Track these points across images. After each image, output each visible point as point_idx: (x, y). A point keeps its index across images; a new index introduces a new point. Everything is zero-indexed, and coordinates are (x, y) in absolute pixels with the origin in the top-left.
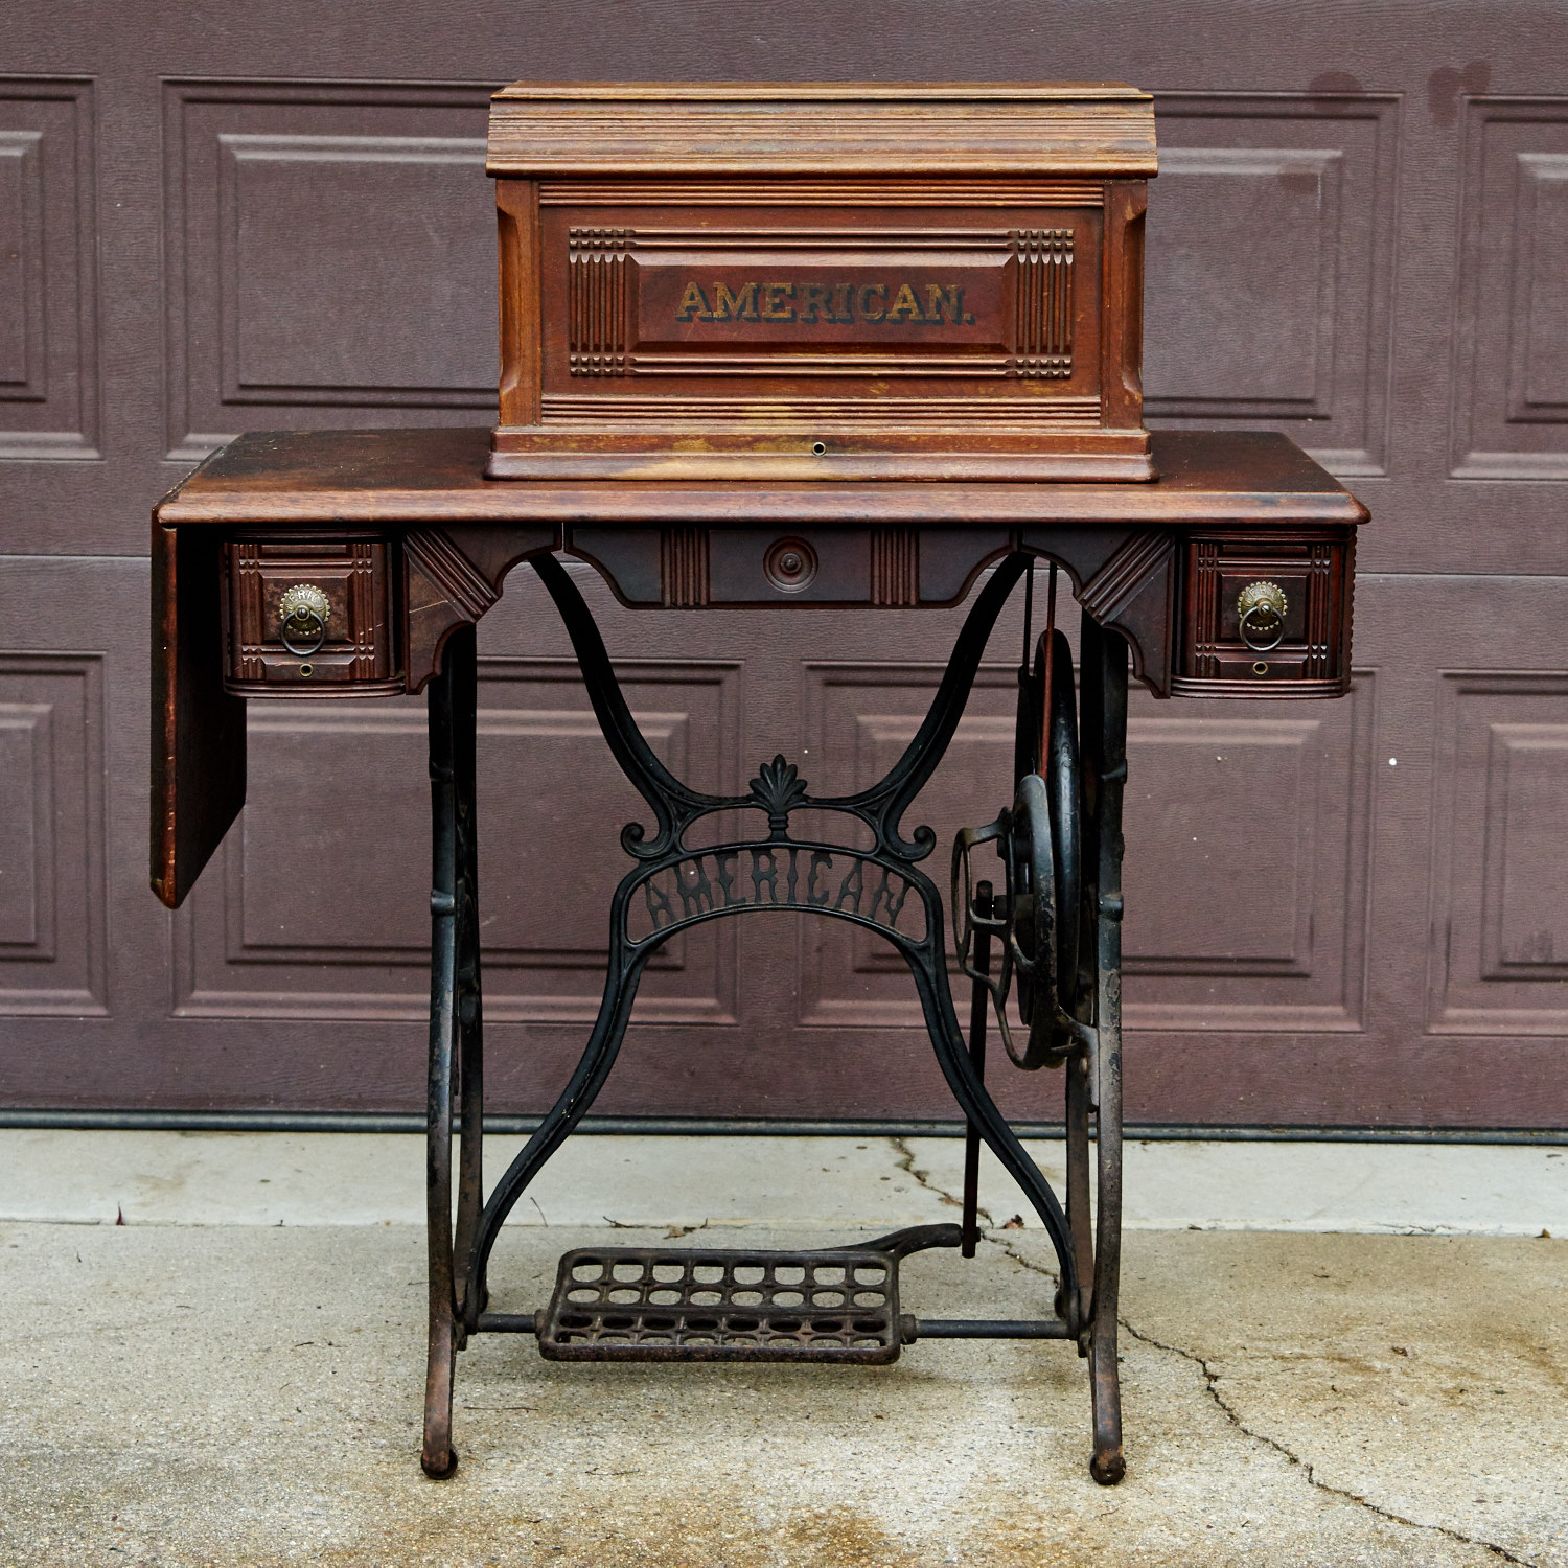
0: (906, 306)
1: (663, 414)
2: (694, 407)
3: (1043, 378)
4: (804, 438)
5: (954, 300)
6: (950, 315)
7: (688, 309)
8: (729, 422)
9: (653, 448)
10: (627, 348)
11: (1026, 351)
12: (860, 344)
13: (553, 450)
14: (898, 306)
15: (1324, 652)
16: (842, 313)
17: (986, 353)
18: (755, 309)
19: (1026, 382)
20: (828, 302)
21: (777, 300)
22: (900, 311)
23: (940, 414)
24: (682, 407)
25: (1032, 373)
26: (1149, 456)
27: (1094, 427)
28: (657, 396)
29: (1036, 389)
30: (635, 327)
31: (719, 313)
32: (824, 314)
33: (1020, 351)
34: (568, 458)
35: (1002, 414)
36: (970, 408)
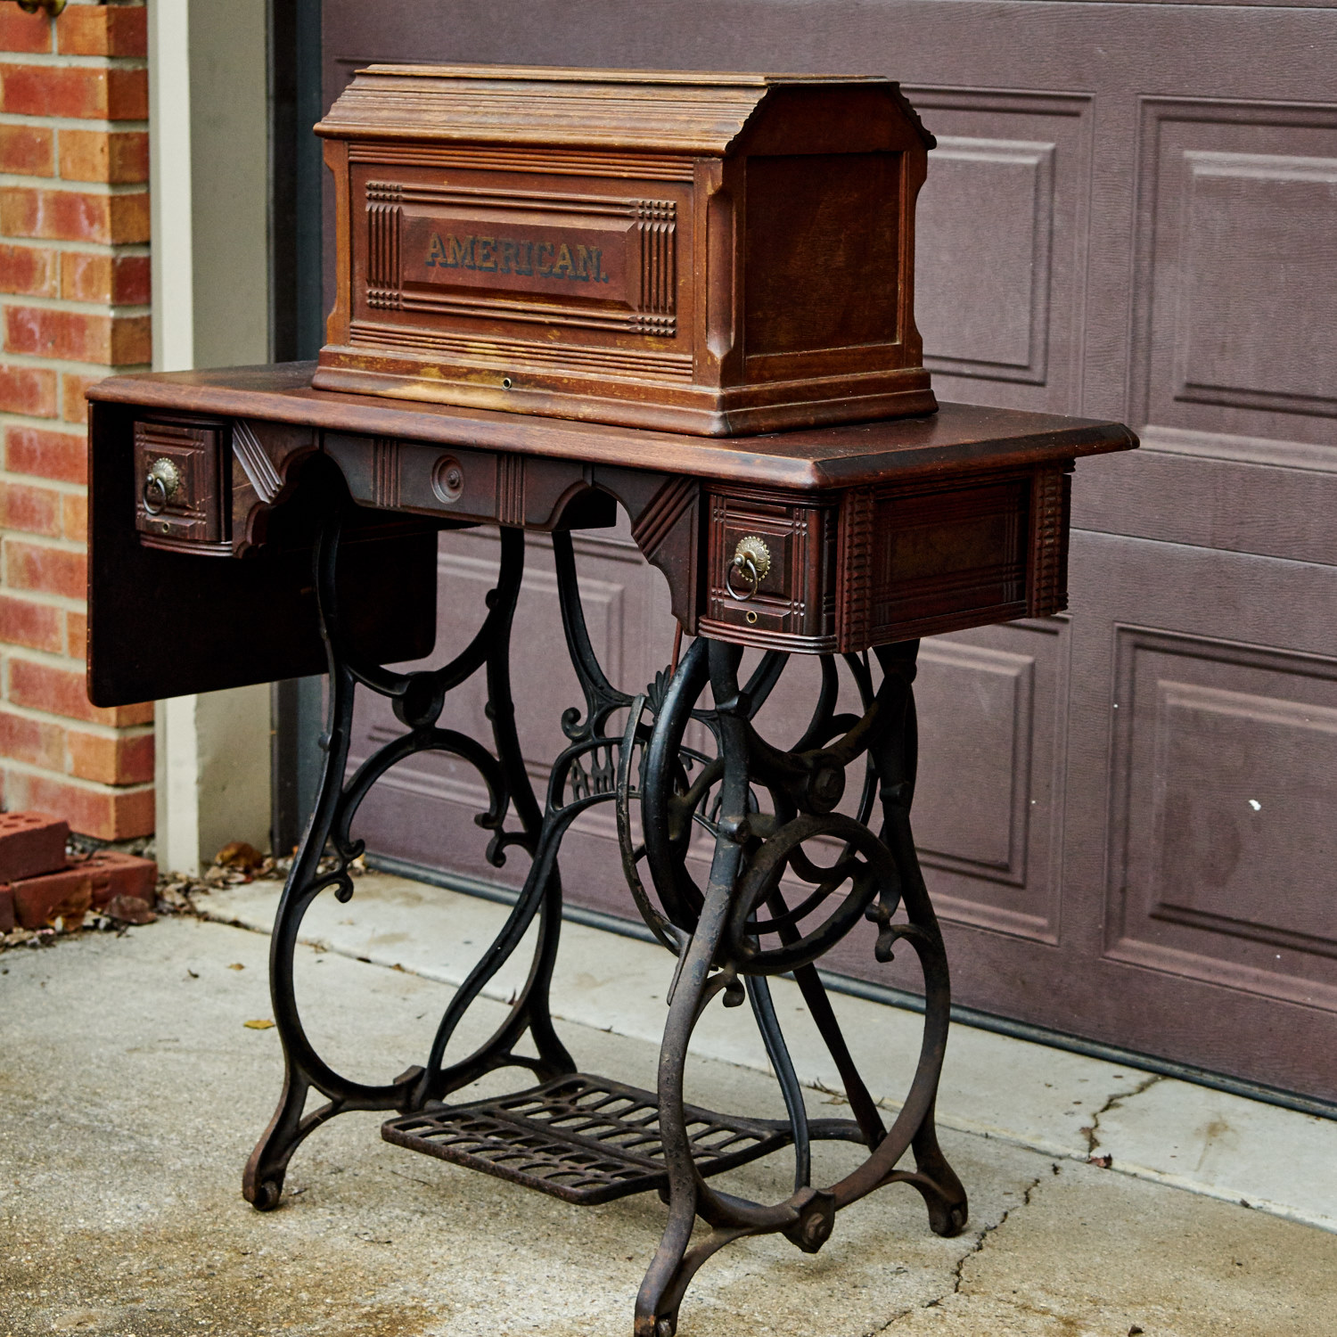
0: (565, 263)
1: (420, 344)
2: (439, 340)
3: (657, 335)
4: (497, 373)
5: (594, 260)
6: (592, 273)
7: (432, 255)
8: (459, 354)
9: (409, 372)
10: (399, 286)
11: (644, 309)
12: (538, 294)
13: (350, 368)
14: (560, 262)
15: (802, 610)
16: (525, 266)
17: (617, 309)
18: (472, 258)
19: (647, 338)
20: (517, 255)
21: (485, 252)
22: (561, 267)
23: (589, 361)
24: (431, 340)
25: (648, 329)
26: (720, 414)
27: (688, 383)
28: (418, 328)
29: (654, 345)
30: (404, 269)
31: (451, 260)
32: (514, 266)
33: (641, 309)
34: (357, 375)
35: (628, 366)
36: (608, 358)
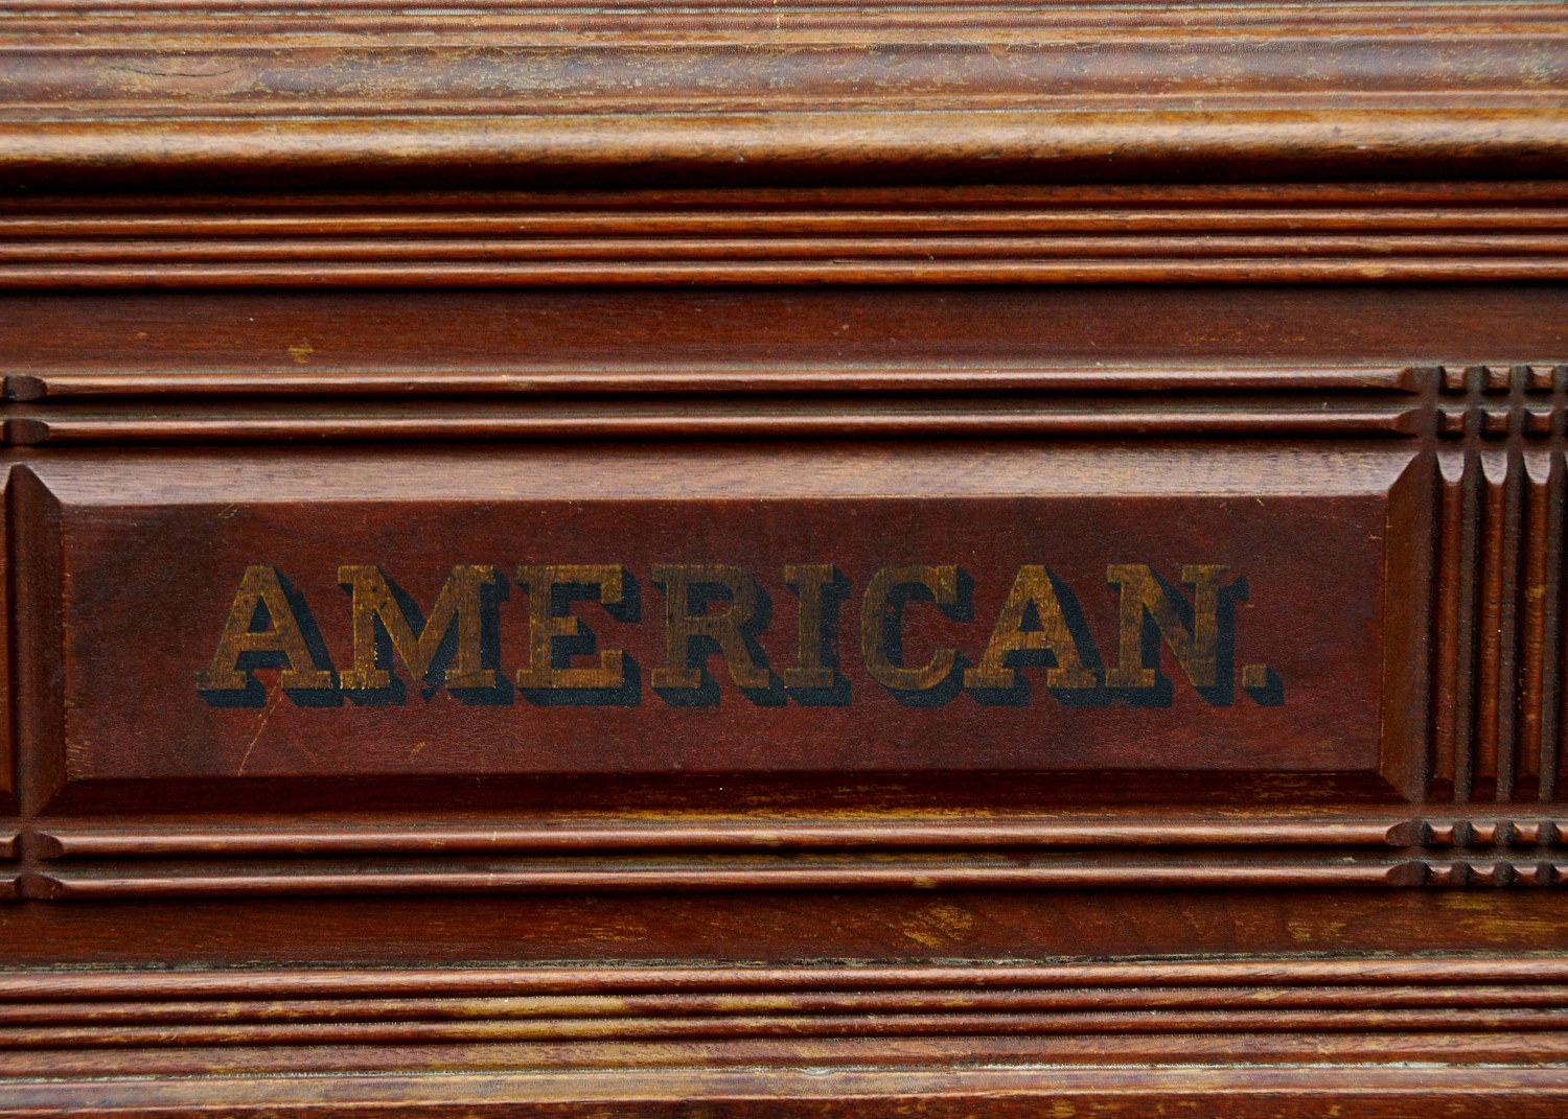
0: (1033, 641)
1: (164, 1033)
2: (277, 1007)
3: (1514, 887)
5: (1206, 620)
6: (1194, 668)
7: (246, 660)
8: (403, 1055)
10: (29, 802)
11: (1461, 792)
12: (868, 776)
14: (1006, 640)
16: (803, 670)
17: (1319, 802)
18: (491, 657)
19: (1458, 902)
20: (752, 630)
21: (568, 626)
22: (1013, 659)
23: (1155, 1017)
24: (234, 1008)
25: (1485, 869)
28: (142, 968)
29: (1492, 924)
30: (55, 731)
31: (359, 674)
32: (739, 672)
33: (1439, 793)
35: (1375, 1017)
36: (1264, 995)
